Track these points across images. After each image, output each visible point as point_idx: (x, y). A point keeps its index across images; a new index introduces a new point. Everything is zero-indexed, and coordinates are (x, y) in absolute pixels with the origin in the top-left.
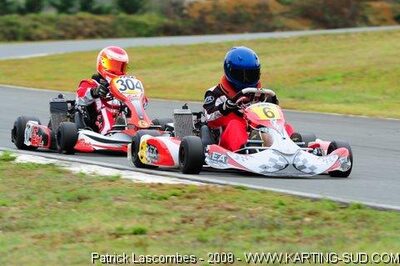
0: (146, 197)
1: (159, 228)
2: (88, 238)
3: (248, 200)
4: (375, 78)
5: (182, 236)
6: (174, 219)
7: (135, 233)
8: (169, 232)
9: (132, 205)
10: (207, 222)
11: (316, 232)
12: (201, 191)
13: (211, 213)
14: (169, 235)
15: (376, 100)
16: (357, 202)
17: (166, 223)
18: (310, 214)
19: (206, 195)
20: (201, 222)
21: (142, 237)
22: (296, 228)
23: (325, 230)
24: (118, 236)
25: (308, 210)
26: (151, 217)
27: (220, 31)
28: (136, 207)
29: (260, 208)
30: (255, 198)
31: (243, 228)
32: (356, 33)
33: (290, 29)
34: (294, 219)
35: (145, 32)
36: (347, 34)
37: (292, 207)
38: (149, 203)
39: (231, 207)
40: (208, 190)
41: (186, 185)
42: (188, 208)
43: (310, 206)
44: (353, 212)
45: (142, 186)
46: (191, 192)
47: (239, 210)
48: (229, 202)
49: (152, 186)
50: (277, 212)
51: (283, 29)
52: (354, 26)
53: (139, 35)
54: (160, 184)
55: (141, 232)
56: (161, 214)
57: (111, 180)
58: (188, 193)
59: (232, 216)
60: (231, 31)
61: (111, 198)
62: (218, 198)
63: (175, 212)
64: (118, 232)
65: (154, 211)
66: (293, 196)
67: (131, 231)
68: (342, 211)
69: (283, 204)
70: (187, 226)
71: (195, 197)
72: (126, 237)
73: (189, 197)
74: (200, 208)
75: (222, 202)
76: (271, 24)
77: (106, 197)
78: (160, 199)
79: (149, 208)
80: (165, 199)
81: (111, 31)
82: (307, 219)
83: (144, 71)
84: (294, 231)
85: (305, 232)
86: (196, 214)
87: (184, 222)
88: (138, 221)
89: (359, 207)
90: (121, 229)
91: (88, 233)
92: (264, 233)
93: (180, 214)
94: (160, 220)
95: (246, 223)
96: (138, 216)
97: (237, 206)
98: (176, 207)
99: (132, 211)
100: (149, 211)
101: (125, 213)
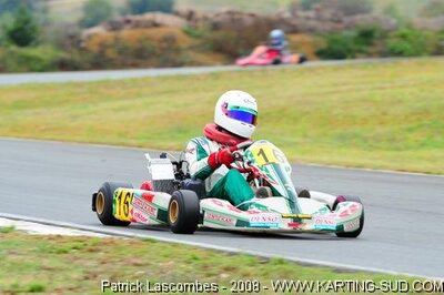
0: (43, 251)
1: (59, 285)
3: (158, 254)
4: (296, 120)
6: (75, 275)
7: (32, 291)
8: (70, 289)
9: (29, 260)
12: (105, 244)
13: (118, 267)
14: (70, 292)
15: (296, 143)
16: (279, 256)
17: (67, 279)
18: (227, 269)
19: (109, 248)
24: (12, 294)
25: (225, 265)
26: (50, 273)
27: (123, 66)
28: (32, 262)
29: (171, 263)
30: (165, 252)
33: (200, 64)
34: (209, 275)
35: (38, 67)
37: (207, 262)
38: (46, 257)
39: (139, 262)
40: (112, 242)
41: (89, 238)
42: (91, 263)
43: (227, 261)
44: (274, 268)
45: (39, 238)
46: (94, 245)
47: (147, 264)
48: (136, 257)
49: (51, 238)
50: (190, 267)
51: (192, 64)
53: (32, 70)
54: (59, 236)
55: (40, 289)
56: (61, 270)
57: (5, 231)
58: (90, 246)
59: (139, 272)
60: (135, 66)
61: (5, 252)
62: (124, 252)
63: (77, 267)
64: (13, 290)
65: (54, 266)
66: (208, 250)
67: (28, 288)
68: (262, 266)
69: (195, 259)
70: (90, 282)
71: (99, 251)
73: (91, 251)
74: (103, 263)
75: (129, 256)
76: (179, 59)
78: (59, 252)
79: (46, 262)
80: (65, 252)
82: (224, 276)
83: (37, 110)
86: (99, 270)
87: (87, 278)
88: (35, 276)
89: (281, 262)
90: (16, 286)
93: (82, 269)
96: (34, 272)
97: (146, 261)
98: (77, 262)
99: (28, 266)
100: (50, 266)
101: (21, 268)
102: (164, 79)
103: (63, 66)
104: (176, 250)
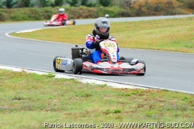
0: (119, 95)
1: (127, 110)
2: (93, 115)
3: (170, 96)
5: (139, 114)
6: (134, 106)
7: (115, 112)
8: (132, 112)
9: (113, 99)
10: (150, 107)
12: (146, 92)
13: (152, 102)
17: (130, 107)
19: (148, 94)
20: (147, 107)
21: (119, 114)
24: (107, 114)
26: (122, 105)
27: (149, 15)
28: (115, 100)
29: (176, 100)
30: (173, 95)
31: (168, 110)
33: (183, 14)
34: (193, 106)
35: (112, 15)
37: (191, 100)
38: (121, 98)
39: (161, 100)
40: (149, 91)
41: (139, 89)
42: (140, 100)
45: (117, 89)
47: (165, 101)
48: (160, 97)
49: (122, 89)
50: (184, 102)
51: (179, 14)
54: (126, 89)
55: (119, 112)
56: (127, 103)
57: (102, 86)
58: (140, 93)
59: (162, 104)
60: (154, 15)
61: (103, 95)
62: (155, 95)
63: (134, 102)
64: (107, 112)
65: (124, 102)
66: (192, 95)
67: (114, 111)
69: (186, 98)
70: (141, 109)
71: (143, 95)
72: (111, 114)
73: (140, 95)
74: (146, 100)
75: (157, 97)
76: (174, 12)
77: (100, 94)
78: (126, 96)
79: (121, 100)
80: (129, 96)
81: (96, 15)
86: (144, 103)
87: (139, 107)
88: (116, 106)
90: (109, 110)
91: (92, 112)
92: (179, 112)
93: (137, 103)
94: (127, 106)
95: (170, 107)
96: (116, 104)
97: (165, 99)
98: (134, 100)
99: (113, 102)
100: (122, 102)
101: (110, 102)
102: (167, 20)
103: (123, 15)
104: (177, 94)
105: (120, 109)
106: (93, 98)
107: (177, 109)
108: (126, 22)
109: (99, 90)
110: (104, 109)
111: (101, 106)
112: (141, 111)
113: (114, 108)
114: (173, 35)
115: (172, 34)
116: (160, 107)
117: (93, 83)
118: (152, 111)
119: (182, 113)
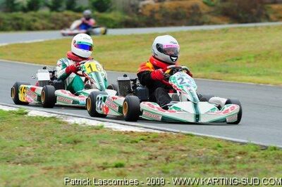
0: (122, 141)
1: (133, 163)
2: (83, 170)
3: (195, 143)
4: (277, 58)
5: (150, 169)
6: (143, 157)
7: (116, 166)
8: (141, 166)
9: (112, 147)
10: (167, 159)
11: (246, 166)
12: (161, 137)
13: (169, 152)
14: (141, 168)
16: (273, 145)
17: (138, 159)
18: (240, 153)
19: (164, 140)
20: (163, 158)
21: (122, 169)
22: (231, 163)
23: (253, 165)
24: (104, 169)
25: (238, 151)
26: (127, 155)
27: (165, 25)
28: (115, 148)
29: (204, 149)
30: (201, 142)
31: (193, 163)
32: (262, 27)
33: (214, 23)
34: (229, 157)
35: (111, 25)
36: (256, 27)
37: (227, 149)
38: (124, 145)
39: (183, 148)
40: (166, 136)
41: (151, 133)
42: (153, 149)
43: (240, 148)
44: (271, 152)
45: (119, 133)
46: (155, 137)
47: (189, 150)
48: (182, 145)
49: (126, 133)
50: (216, 152)
51: (209, 23)
52: (260, 22)
54: (132, 132)
55: (121, 166)
56: (134, 153)
57: (97, 129)
58: (152, 138)
59: (184, 155)
60: (173, 25)
61: (97, 142)
62: (174, 142)
63: (144, 151)
64: (104, 166)
65: (129, 151)
66: (227, 141)
67: (114, 165)
68: (262, 152)
69: (220, 147)
70: (153, 161)
71: (157, 141)
72: (110, 169)
73: (153, 141)
74: (161, 149)
75: (177, 145)
76: (201, 20)
77: (94, 140)
78: (132, 142)
79: (125, 149)
80: (137, 142)
82: (239, 157)
83: (112, 52)
84: (230, 166)
85: (238, 166)
86: (158, 153)
87: (150, 159)
88: (118, 157)
89: (275, 149)
90: (106, 163)
91: (83, 166)
92: (209, 167)
93: (147, 153)
94: (134, 157)
95: (195, 160)
96: (117, 155)
97: (188, 148)
98: (144, 148)
99: (113, 151)
100: (126, 151)
101: (109, 152)
102: (192, 32)
103: (127, 24)
104: (207, 141)
105: (123, 161)
106: (83, 146)
107: (207, 162)
108: (131, 36)
109: (92, 134)
110: (100, 161)
111: (96, 158)
112: (154, 165)
113: (113, 160)
114: (201, 54)
115: (198, 52)
116: (182, 158)
117: (84, 124)
118: (170, 165)
119: (213, 167)
